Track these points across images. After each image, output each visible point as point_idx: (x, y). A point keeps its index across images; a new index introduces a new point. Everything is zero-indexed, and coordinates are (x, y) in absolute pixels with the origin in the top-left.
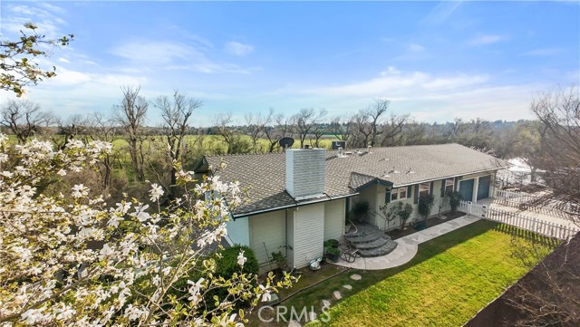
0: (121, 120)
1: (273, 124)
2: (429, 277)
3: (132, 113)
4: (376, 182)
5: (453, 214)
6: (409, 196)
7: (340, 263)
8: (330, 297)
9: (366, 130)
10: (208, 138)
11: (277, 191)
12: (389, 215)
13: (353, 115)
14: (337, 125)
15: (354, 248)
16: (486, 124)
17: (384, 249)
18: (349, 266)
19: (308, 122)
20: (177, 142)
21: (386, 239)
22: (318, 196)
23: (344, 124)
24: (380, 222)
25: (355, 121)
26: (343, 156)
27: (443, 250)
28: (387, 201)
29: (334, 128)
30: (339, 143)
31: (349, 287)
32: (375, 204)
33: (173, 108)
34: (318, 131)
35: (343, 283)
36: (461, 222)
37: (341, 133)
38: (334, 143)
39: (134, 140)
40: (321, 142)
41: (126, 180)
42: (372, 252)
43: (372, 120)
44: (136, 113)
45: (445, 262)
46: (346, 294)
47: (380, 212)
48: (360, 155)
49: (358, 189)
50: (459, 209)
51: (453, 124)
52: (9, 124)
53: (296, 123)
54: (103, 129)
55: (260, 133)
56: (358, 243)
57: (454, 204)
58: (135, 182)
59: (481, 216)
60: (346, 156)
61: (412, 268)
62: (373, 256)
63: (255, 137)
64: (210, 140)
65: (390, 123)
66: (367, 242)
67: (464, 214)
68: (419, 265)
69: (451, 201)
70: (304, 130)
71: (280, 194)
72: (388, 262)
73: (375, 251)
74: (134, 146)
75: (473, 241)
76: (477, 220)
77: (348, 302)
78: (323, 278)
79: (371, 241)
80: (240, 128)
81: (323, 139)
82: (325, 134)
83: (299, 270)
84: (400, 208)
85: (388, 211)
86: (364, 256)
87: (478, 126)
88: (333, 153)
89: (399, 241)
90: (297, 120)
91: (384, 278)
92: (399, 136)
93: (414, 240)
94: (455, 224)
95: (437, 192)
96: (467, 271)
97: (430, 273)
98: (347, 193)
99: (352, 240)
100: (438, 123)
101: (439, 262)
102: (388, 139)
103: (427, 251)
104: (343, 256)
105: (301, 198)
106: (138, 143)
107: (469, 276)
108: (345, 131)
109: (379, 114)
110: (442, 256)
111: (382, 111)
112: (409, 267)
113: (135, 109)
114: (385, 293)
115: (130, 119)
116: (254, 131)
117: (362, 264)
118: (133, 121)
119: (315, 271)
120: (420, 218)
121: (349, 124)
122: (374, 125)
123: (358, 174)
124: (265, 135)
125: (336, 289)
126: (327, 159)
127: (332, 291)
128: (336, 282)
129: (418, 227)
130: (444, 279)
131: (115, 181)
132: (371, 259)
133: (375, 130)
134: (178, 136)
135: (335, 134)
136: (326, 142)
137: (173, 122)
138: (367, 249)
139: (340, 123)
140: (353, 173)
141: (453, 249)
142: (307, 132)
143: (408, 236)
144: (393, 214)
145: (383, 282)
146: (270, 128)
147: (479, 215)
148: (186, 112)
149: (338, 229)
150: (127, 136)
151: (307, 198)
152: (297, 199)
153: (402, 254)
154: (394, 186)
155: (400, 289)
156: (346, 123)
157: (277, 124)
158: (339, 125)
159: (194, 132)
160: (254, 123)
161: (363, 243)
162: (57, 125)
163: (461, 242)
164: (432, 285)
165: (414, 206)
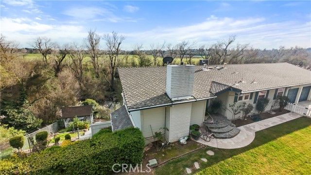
0: (87, 46)
1: (166, 49)
2: (265, 159)
3: (92, 43)
4: (230, 89)
5: (281, 111)
6: (251, 98)
7: (200, 141)
8: (191, 166)
9: (220, 53)
10: (130, 57)
11: (160, 93)
12: (236, 111)
13: (213, 44)
14: (203, 50)
15: (210, 132)
16: (301, 50)
17: (231, 133)
18: (206, 144)
19: (185, 48)
20: (114, 58)
21: (233, 126)
22: (188, 98)
23: (207, 50)
24: (229, 115)
25: (214, 48)
26: (206, 70)
27: (275, 139)
28: (235, 101)
29: (201, 52)
30: (204, 61)
31: (205, 160)
32: (226, 103)
33: (112, 40)
34: (191, 53)
35: (201, 156)
36: (287, 118)
37: (204, 55)
38: (201, 61)
39: (94, 57)
40: (193, 60)
41: (91, 77)
42: (222, 135)
43: (225, 47)
44: (94, 43)
45: (276, 148)
46: (203, 166)
47: (230, 108)
48: (218, 69)
49: (216, 94)
50: (286, 108)
51: (277, 50)
52: (38, 48)
53: (179, 49)
54: (78, 51)
55: (158, 54)
56: (213, 128)
57: (283, 105)
58: (95, 78)
59: (302, 114)
60: (208, 70)
61: (251, 151)
62: (223, 138)
63: (155, 57)
64: (132, 57)
65: (236, 49)
66: (219, 128)
67: (289, 112)
68: (256, 149)
69: (280, 103)
70: (183, 53)
71: (162, 96)
72: (233, 143)
73: (224, 134)
74: (94, 60)
75: (297, 133)
76: (299, 116)
77: (204, 172)
78: (187, 152)
79: (222, 128)
80: (148, 51)
81: (194, 58)
82: (196, 55)
83: (172, 143)
84: (244, 106)
85: (235, 108)
86: (217, 138)
87: (296, 51)
88: (200, 67)
89: (241, 128)
90: (179, 47)
91: (231, 156)
92: (241, 57)
93: (252, 128)
94: (282, 118)
95: (271, 97)
96: (295, 157)
97: (265, 156)
98: (208, 96)
99: (209, 126)
100: (267, 49)
101: (272, 147)
102: (233, 59)
103: (262, 138)
104: (202, 136)
105: (176, 99)
106: (96, 59)
107: (297, 162)
108: (207, 54)
109: (229, 43)
110: (274, 142)
111: (231, 41)
112: (249, 150)
113: (94, 40)
114: (231, 169)
115: (91, 45)
116: (155, 53)
117: (215, 143)
118: (93, 47)
119: (183, 145)
120: (257, 113)
121: (209, 50)
122: (225, 50)
123: (217, 83)
124: (161, 55)
125: (196, 161)
126: (196, 72)
127: (193, 161)
128: (196, 156)
129: (256, 119)
130: (277, 162)
131: (86, 78)
132: (221, 140)
133: (226, 53)
134: (115, 55)
135: (201, 55)
136: (196, 60)
137: (112, 47)
138: (219, 133)
139: (205, 49)
140: (213, 82)
141: (282, 138)
142: (184, 54)
143: (247, 125)
144: (239, 110)
145: (230, 159)
146: (164, 52)
147: (302, 113)
148: (119, 42)
149: (200, 118)
150: (91, 55)
151: (180, 99)
152: (173, 100)
153: (244, 139)
154: (242, 92)
155: (243, 167)
156: (208, 49)
157: (168, 49)
158: (204, 50)
159: (123, 53)
160: (155, 48)
161: (216, 128)
162: (58, 49)
163: (288, 133)
164: (267, 166)
165: (254, 105)
